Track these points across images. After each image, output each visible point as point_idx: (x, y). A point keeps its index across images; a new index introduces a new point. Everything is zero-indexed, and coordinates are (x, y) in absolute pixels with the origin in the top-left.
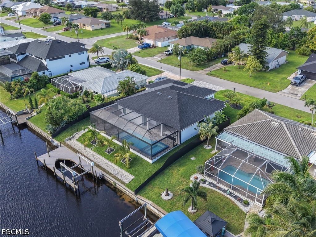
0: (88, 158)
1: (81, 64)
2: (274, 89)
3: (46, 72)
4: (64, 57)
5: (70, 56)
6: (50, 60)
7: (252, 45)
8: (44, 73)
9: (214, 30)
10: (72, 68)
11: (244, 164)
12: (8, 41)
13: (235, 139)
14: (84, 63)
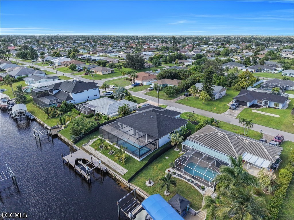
0: (97, 158)
1: (94, 96)
2: (219, 112)
3: (71, 101)
4: (84, 92)
5: (88, 91)
6: (75, 94)
7: (204, 84)
8: (70, 101)
9: (179, 75)
10: (89, 99)
11: (201, 161)
12: (48, 81)
13: (195, 144)
14: (97, 95)
